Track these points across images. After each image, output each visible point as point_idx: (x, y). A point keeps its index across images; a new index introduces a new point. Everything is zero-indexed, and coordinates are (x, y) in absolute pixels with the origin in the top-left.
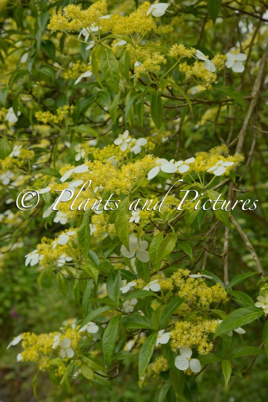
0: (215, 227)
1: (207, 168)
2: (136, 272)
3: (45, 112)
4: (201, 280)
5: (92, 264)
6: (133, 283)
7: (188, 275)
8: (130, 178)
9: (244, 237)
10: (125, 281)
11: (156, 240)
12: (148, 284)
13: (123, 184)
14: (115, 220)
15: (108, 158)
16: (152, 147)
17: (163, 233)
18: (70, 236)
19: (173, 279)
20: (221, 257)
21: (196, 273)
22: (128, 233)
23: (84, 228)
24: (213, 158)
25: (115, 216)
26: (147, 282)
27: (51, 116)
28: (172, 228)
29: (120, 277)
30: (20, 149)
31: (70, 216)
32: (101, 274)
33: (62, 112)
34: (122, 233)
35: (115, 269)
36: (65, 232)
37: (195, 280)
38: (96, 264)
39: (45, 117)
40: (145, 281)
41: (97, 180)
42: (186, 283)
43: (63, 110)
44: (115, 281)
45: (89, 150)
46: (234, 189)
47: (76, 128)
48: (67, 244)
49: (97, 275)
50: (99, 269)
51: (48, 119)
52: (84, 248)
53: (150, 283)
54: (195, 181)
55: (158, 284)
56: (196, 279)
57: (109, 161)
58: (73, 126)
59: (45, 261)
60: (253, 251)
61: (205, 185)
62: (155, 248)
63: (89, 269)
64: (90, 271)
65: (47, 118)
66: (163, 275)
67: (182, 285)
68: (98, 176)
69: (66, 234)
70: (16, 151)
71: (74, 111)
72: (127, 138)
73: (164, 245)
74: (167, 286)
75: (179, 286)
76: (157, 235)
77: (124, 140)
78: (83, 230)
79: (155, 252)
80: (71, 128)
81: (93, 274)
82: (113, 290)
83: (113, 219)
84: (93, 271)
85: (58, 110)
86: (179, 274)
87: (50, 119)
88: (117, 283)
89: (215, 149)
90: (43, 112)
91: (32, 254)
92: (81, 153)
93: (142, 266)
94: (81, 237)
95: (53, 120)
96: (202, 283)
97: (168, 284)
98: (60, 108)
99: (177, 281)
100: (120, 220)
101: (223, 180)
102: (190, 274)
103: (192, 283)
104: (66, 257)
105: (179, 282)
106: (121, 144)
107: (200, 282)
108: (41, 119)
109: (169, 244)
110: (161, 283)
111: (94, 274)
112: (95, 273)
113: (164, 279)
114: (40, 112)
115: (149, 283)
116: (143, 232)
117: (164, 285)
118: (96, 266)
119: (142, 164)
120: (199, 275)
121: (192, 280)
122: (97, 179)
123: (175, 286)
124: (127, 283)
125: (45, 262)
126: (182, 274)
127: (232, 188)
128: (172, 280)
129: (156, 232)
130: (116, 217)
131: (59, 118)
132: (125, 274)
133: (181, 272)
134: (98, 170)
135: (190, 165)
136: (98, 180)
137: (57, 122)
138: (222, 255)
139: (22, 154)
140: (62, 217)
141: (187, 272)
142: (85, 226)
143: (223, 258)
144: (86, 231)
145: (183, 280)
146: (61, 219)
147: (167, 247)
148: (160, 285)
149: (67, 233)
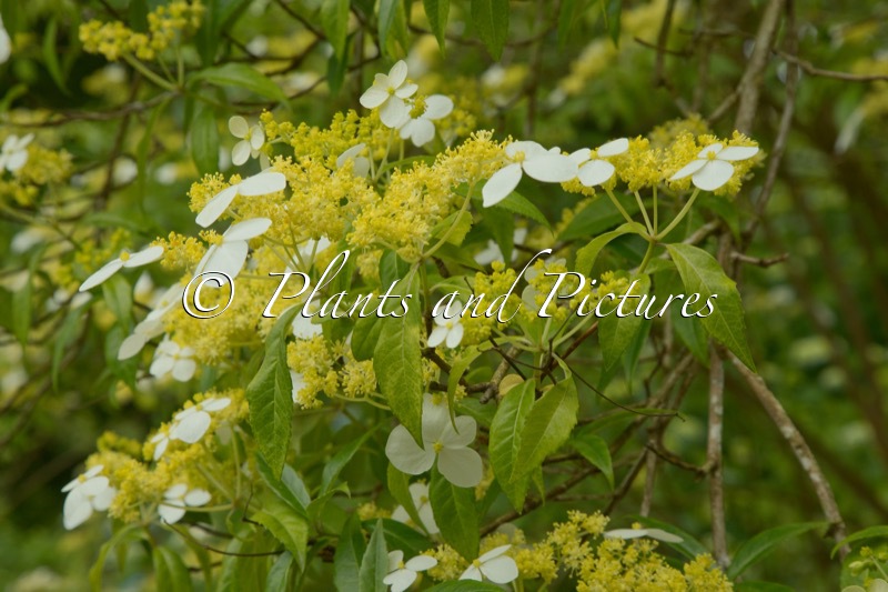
0: (676, 380)
1: (666, 172)
2: (431, 527)
3: (109, 25)
4: (646, 547)
5: (284, 503)
6: (425, 561)
7: (602, 530)
8: (420, 210)
9: (775, 410)
10: (399, 555)
11: (510, 405)
12: (475, 561)
13: (403, 226)
14: (371, 347)
15: (339, 154)
16: (465, 125)
17: (532, 381)
18: (213, 415)
19: (554, 544)
20: (701, 474)
21: (629, 526)
22: (418, 385)
23: (271, 377)
24: (683, 142)
25: (371, 334)
26: (470, 555)
27: (129, 38)
28: (562, 364)
29: (383, 543)
30: (28, 147)
31: (208, 350)
32: (315, 534)
33: (167, 23)
34: (398, 389)
35: (362, 519)
36: (195, 403)
37: (625, 547)
38: (298, 504)
39: (111, 41)
40: (461, 554)
41: (314, 218)
42: (596, 557)
43: (167, 16)
44: (365, 555)
45: (274, 129)
46: (734, 255)
47: (210, 75)
48: (202, 442)
49: (304, 539)
50: (306, 520)
51: (120, 46)
52: (270, 445)
53: (482, 558)
54: (627, 217)
55: (508, 559)
56: (629, 542)
57: (346, 160)
58: (199, 69)
59: (129, 500)
60: (804, 454)
61: (659, 231)
62: (511, 433)
63: (276, 521)
64: (280, 527)
65: (118, 41)
66: (519, 536)
67: (587, 564)
68: (318, 205)
69: (201, 409)
70: (11, 153)
71: (203, 18)
72: (403, 85)
73: (539, 420)
74: (537, 568)
75: (575, 565)
76: (512, 391)
77: (392, 93)
78: (268, 384)
79: (508, 446)
80: (195, 76)
81: (290, 537)
82: (361, 583)
83: (365, 344)
84: (289, 528)
85: (152, 17)
86: (572, 527)
87: (125, 47)
88: (374, 559)
89: (668, 130)
90: (105, 23)
91: (85, 480)
92: (249, 140)
93: (453, 503)
94: (259, 410)
95: (137, 46)
96: (648, 556)
97: (541, 559)
98: (160, 9)
99: (566, 550)
100: (392, 345)
101: (698, 228)
102: (609, 528)
103: (616, 555)
104: (188, 492)
105: (576, 552)
106: (384, 106)
107: (641, 554)
108: (97, 45)
109: (556, 414)
110: (519, 557)
111: (293, 536)
112: (297, 532)
113: (523, 547)
114: (95, 24)
115: (477, 557)
116: (461, 390)
117: (528, 563)
118: (298, 511)
119: (461, 162)
120: (636, 531)
121: (618, 546)
122: (316, 213)
123: (563, 565)
124: (405, 560)
125: (126, 505)
126: (583, 530)
127: (728, 252)
128: (551, 549)
129: (508, 384)
130: (376, 339)
131: (154, 44)
132: (394, 535)
133: (580, 523)
134: (317, 187)
135: (614, 160)
136: (320, 219)
137: (149, 55)
138: (706, 467)
139: (32, 162)
140: (178, 358)
141: (597, 522)
142: (273, 372)
143: (708, 477)
144: (277, 387)
145: (586, 549)
146: (172, 364)
147: (550, 425)
148: (517, 562)
149: (204, 404)
